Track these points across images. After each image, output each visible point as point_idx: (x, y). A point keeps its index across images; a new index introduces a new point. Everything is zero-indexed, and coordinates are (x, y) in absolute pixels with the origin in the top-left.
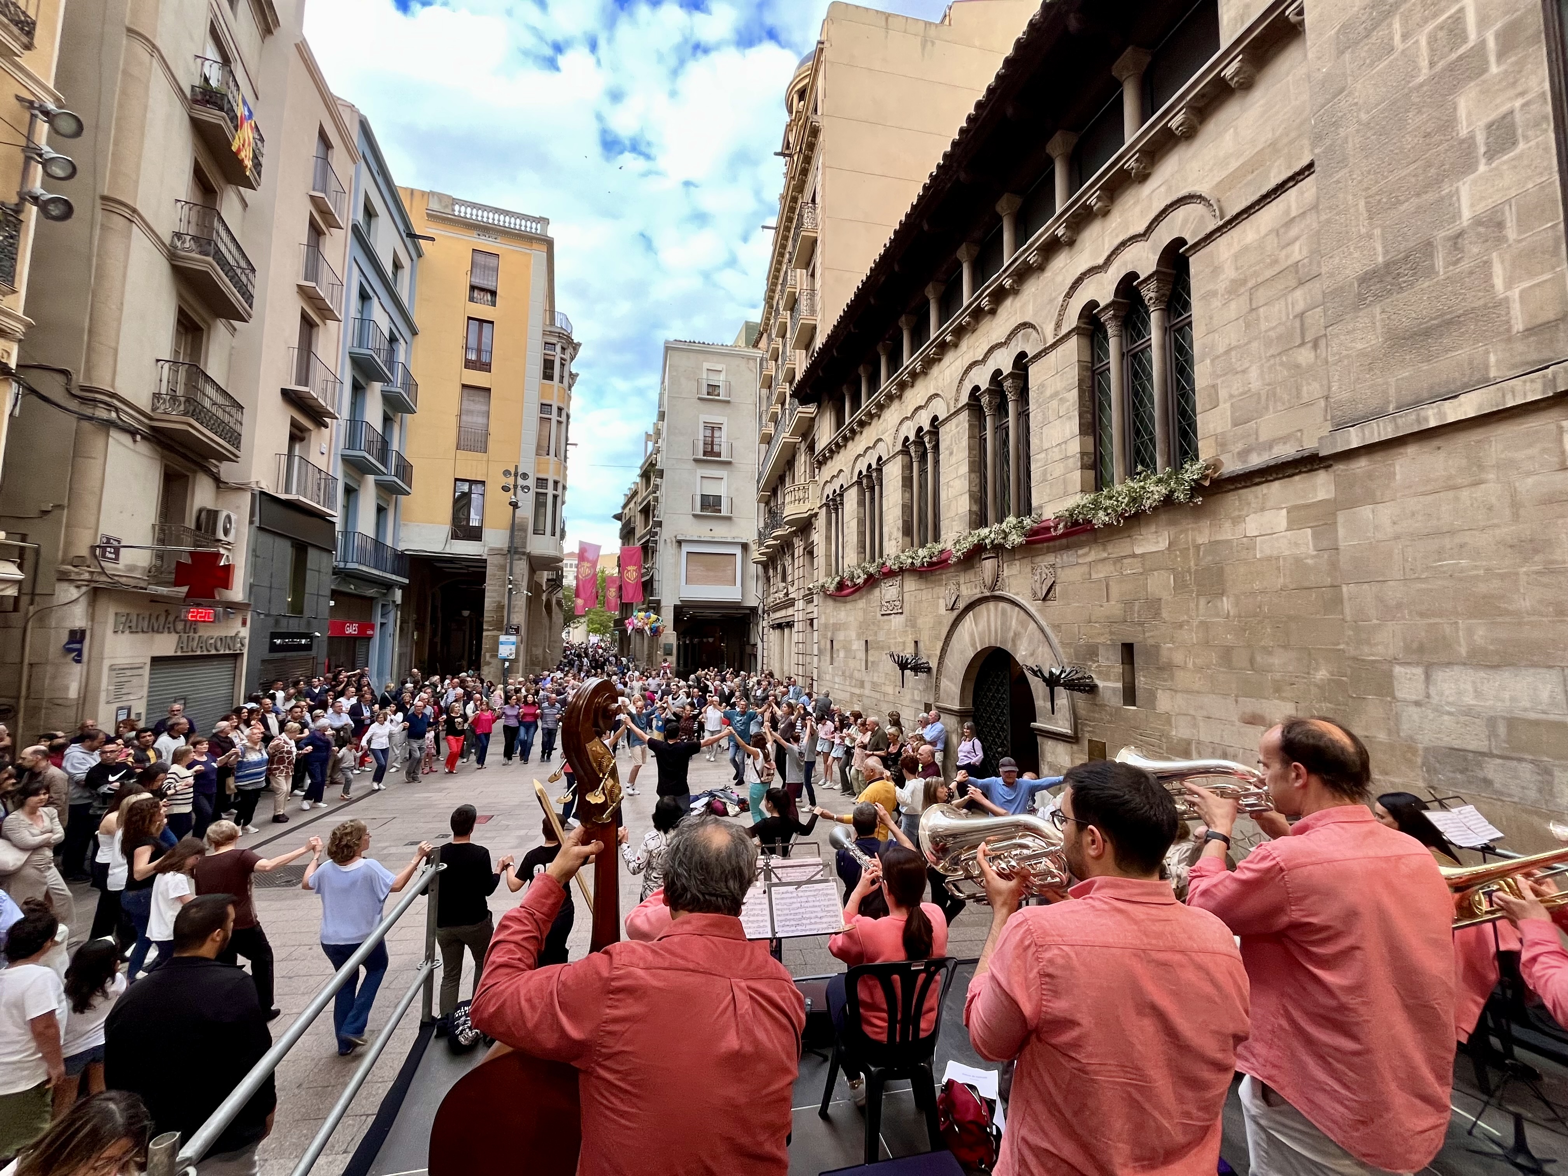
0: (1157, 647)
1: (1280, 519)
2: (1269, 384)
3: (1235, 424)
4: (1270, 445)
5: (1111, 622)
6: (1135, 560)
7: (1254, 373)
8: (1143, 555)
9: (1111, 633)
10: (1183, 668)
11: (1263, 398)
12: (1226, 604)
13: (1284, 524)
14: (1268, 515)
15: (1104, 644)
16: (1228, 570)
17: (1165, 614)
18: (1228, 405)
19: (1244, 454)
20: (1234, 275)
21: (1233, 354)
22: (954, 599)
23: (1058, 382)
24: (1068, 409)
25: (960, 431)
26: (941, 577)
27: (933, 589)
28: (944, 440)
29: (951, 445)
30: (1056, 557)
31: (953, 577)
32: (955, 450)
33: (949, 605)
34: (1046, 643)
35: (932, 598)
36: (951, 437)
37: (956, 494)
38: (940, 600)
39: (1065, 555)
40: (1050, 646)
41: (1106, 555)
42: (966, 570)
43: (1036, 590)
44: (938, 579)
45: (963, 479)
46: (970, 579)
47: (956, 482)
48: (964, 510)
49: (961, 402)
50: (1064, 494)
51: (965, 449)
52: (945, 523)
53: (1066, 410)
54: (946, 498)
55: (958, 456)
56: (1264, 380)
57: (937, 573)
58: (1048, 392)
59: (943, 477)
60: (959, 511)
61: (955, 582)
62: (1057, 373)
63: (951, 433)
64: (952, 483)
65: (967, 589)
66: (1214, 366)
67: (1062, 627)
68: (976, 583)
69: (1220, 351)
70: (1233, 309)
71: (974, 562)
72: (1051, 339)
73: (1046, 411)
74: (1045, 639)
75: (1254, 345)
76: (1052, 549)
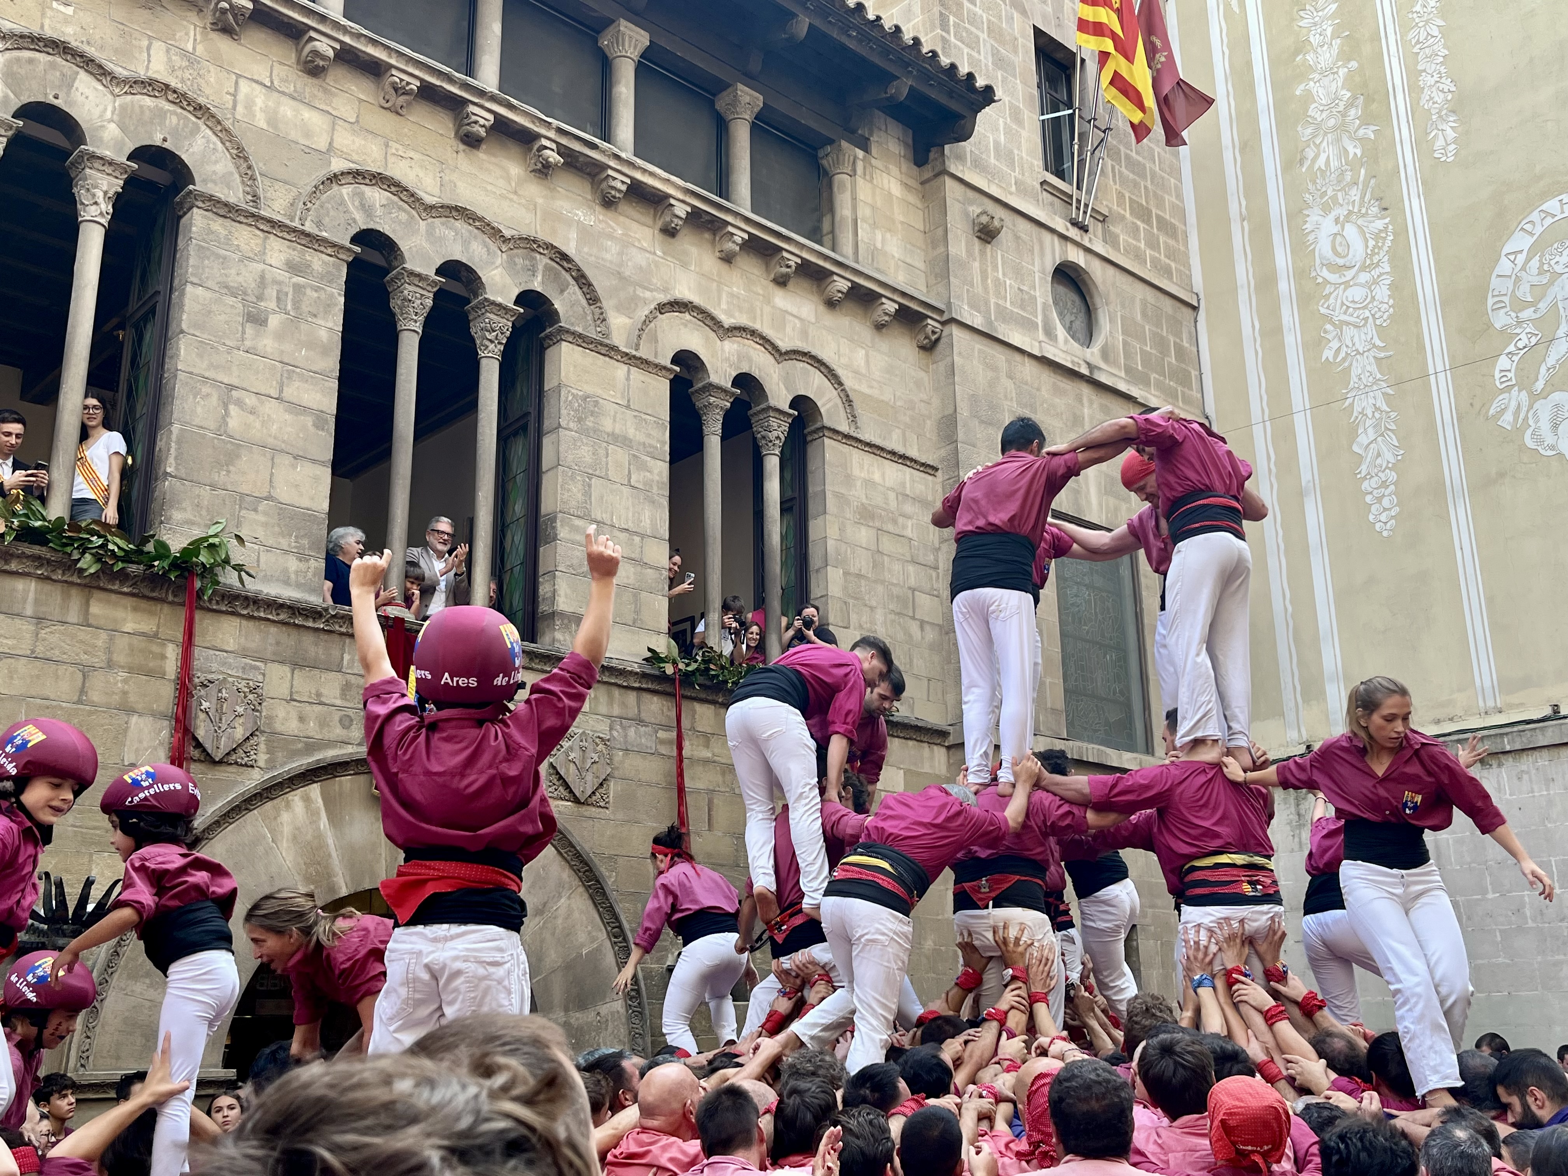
1: (899, 779)
7: (879, 616)
20: (864, 501)
21: (863, 582)
22: (239, 733)
23: (629, 423)
24: (648, 483)
25: (309, 291)
26: (155, 648)
27: (86, 671)
28: (218, 256)
29: (260, 298)
30: (611, 729)
31: (230, 666)
32: (274, 321)
33: (208, 746)
34: (581, 889)
35: (79, 702)
36: (262, 277)
37: (271, 441)
38: (134, 719)
39: (633, 729)
40: (592, 897)
41: (709, 755)
42: (302, 667)
43: (569, 780)
44: (130, 646)
45: (309, 421)
46: (319, 695)
47: (271, 408)
48: (306, 503)
49: (319, 224)
50: (635, 621)
51: (325, 351)
52: (197, 491)
53: (645, 484)
54: (212, 425)
55: (288, 347)
56: (887, 629)
57: (129, 627)
58: (607, 425)
59: (200, 356)
60: (284, 493)
61: (242, 685)
62: (628, 407)
63: (261, 266)
64: (250, 401)
65: (301, 719)
66: (846, 581)
67: (621, 861)
68: (351, 713)
69: (852, 570)
70: (864, 535)
71: (346, 657)
72: (619, 339)
73: (602, 452)
74: (576, 882)
75: (880, 589)
76: (603, 709)
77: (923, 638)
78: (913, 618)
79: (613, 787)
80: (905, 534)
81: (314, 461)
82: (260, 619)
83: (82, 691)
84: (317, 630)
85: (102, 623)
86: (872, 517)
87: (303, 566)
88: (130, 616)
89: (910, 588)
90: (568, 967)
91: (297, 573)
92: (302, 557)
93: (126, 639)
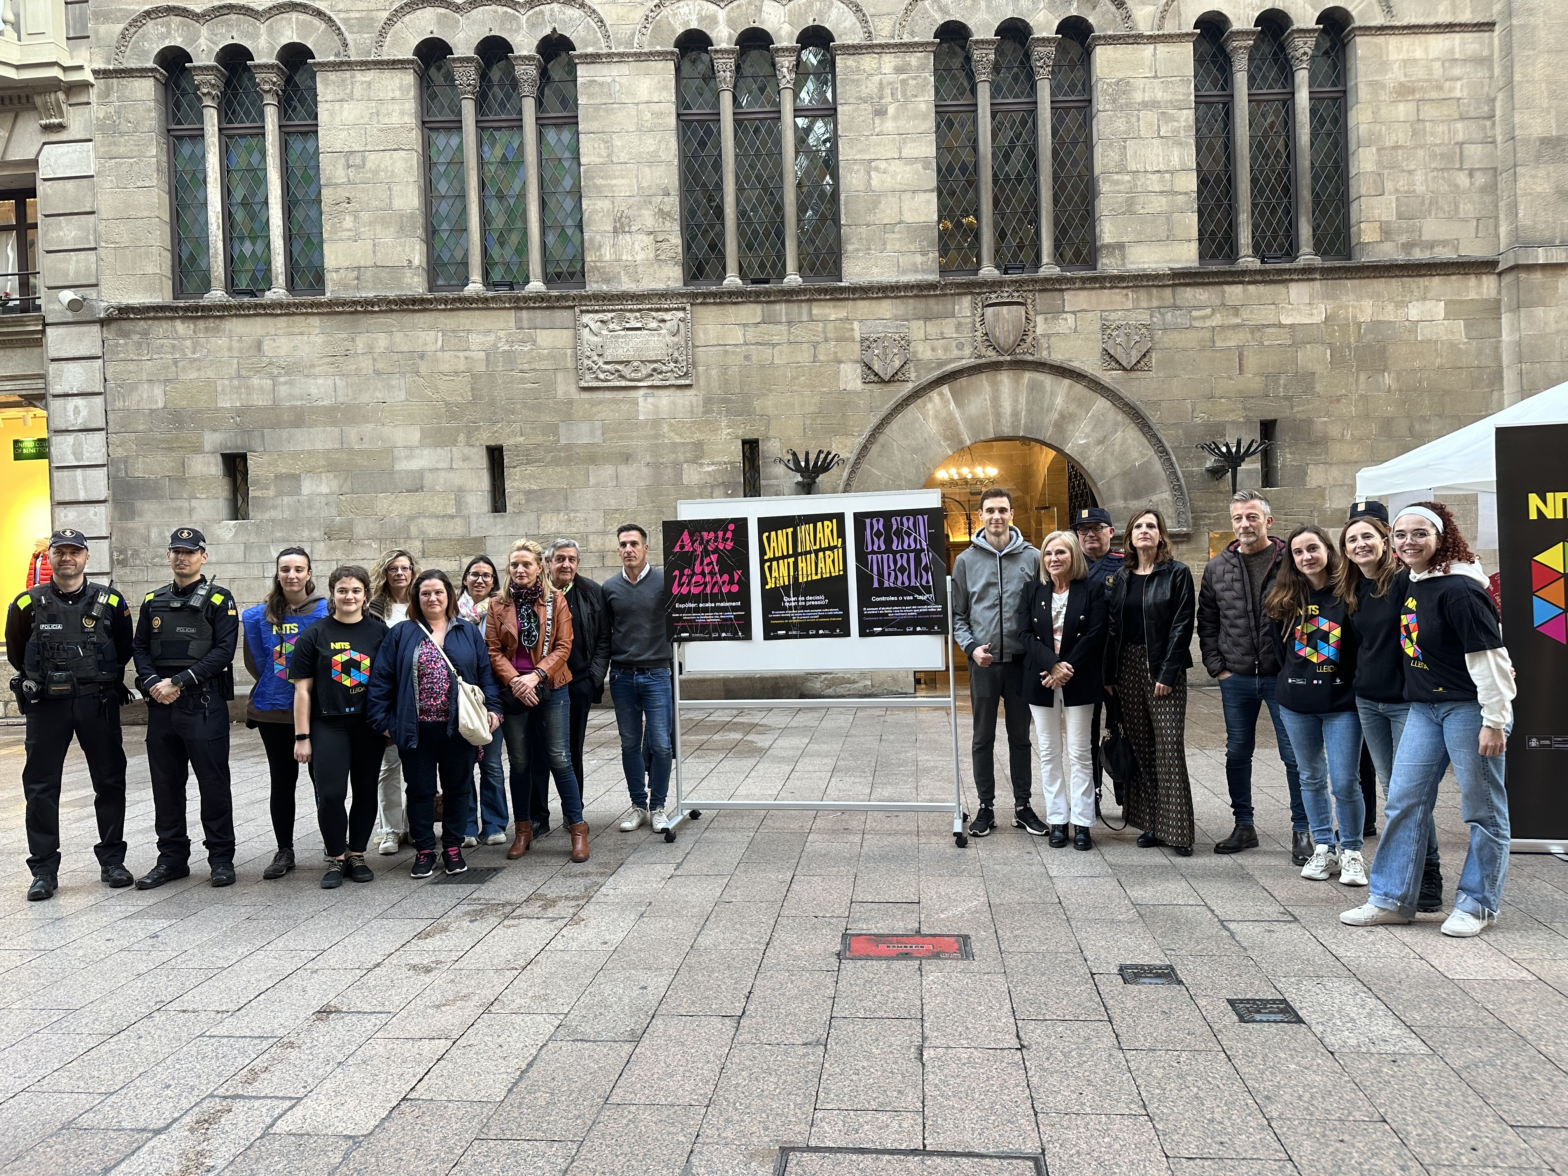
0: (1309, 422)
1: (1439, 309)
2: (1432, 192)
3: (1400, 217)
4: (1432, 245)
5: (1244, 397)
6: (1282, 330)
7: (1419, 177)
8: (1292, 326)
9: (1245, 409)
10: (1342, 440)
11: (1427, 202)
12: (1388, 379)
13: (1442, 315)
14: (1429, 304)
15: (1233, 422)
16: (1390, 349)
17: (1319, 388)
18: (1393, 198)
19: (1408, 247)
20: (1403, 79)
21: (1400, 152)
22: (897, 364)
23: (1156, 90)
24: (1176, 131)
25: (910, 82)
26: (847, 326)
27: (815, 345)
28: (853, 81)
29: (881, 98)
30: (1151, 316)
31: (889, 328)
32: (891, 110)
33: (881, 374)
34: (1133, 425)
35: (814, 362)
36: (881, 84)
37: (898, 187)
38: (842, 365)
39: (1169, 314)
40: (1141, 429)
41: (1239, 321)
42: (930, 319)
43: (1117, 357)
44: (835, 327)
45: (919, 166)
46: (942, 333)
47: (896, 166)
48: (923, 219)
49: (912, 33)
50: (1168, 237)
51: (925, 117)
52: (859, 230)
53: (1173, 132)
54: (862, 188)
55: (902, 123)
56: (1428, 186)
57: (833, 317)
58: (1138, 97)
59: (851, 148)
60: (909, 217)
61: (897, 337)
62: (1156, 77)
63: (880, 77)
64: (883, 165)
65: (933, 349)
66: (1380, 155)
67: (1163, 404)
68: (962, 340)
69: (1387, 144)
70: (1403, 110)
71: (957, 307)
72: (1144, 27)
73: (1134, 119)
74: (1129, 421)
75: (1421, 153)
76: (1145, 305)
77: (1471, 184)
78: (1461, 169)
79: (1154, 356)
80: (1452, 95)
81: (925, 191)
82: (902, 297)
83: (815, 356)
84: (936, 296)
85: (819, 318)
86: (1413, 91)
87: (925, 258)
88: (833, 311)
89: (1456, 143)
90: (1125, 474)
91: (922, 263)
92: (924, 253)
93: (832, 324)
